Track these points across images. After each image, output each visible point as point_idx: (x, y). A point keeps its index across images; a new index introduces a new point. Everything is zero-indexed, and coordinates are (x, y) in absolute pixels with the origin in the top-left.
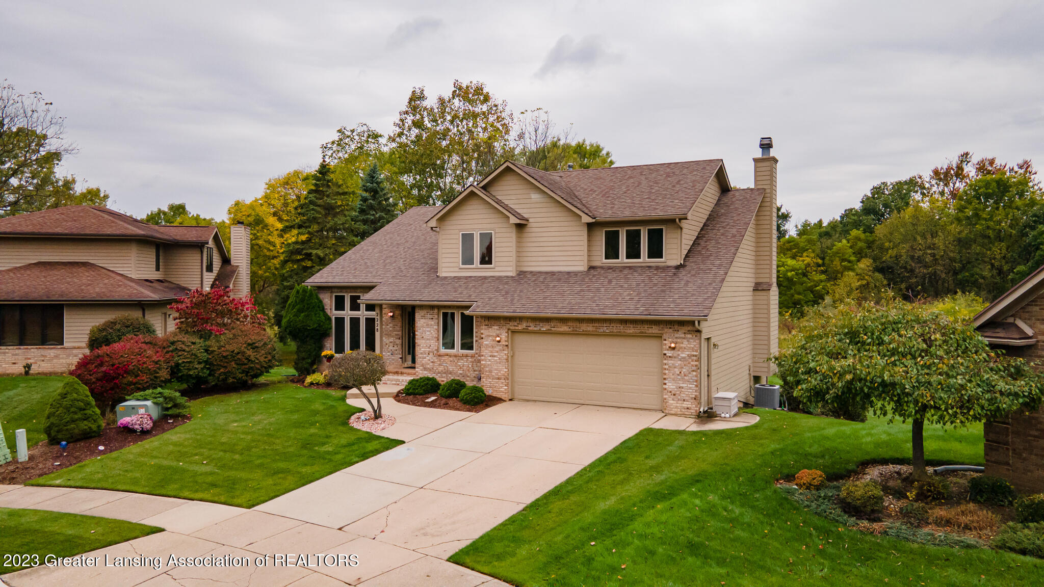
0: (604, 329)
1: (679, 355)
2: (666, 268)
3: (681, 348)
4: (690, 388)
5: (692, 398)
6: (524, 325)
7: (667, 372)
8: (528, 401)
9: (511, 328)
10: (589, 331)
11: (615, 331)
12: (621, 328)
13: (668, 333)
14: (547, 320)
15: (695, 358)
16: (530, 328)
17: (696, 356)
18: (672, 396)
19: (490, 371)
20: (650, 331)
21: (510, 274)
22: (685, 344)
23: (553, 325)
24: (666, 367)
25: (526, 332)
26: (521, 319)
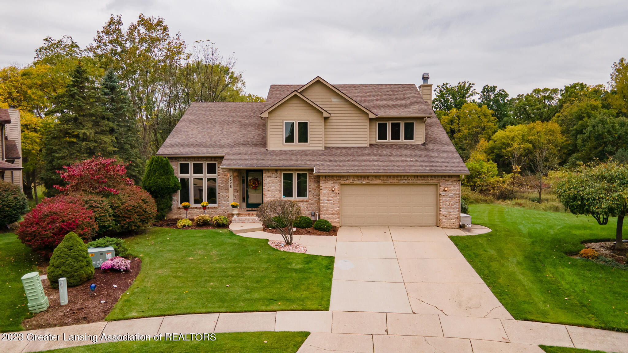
0: (404, 181)
1: (448, 194)
2: (417, 145)
3: (450, 190)
4: (455, 212)
5: (456, 218)
6: (351, 180)
7: (441, 204)
8: (351, 226)
9: (342, 182)
10: (394, 183)
11: (411, 182)
12: (415, 180)
13: (442, 182)
14: (367, 177)
15: (458, 195)
16: (355, 182)
17: (458, 194)
18: (445, 218)
19: (327, 210)
20: (432, 181)
21: (321, 149)
22: (452, 188)
23: (370, 179)
24: (441, 201)
25: (352, 184)
26: (348, 176)
